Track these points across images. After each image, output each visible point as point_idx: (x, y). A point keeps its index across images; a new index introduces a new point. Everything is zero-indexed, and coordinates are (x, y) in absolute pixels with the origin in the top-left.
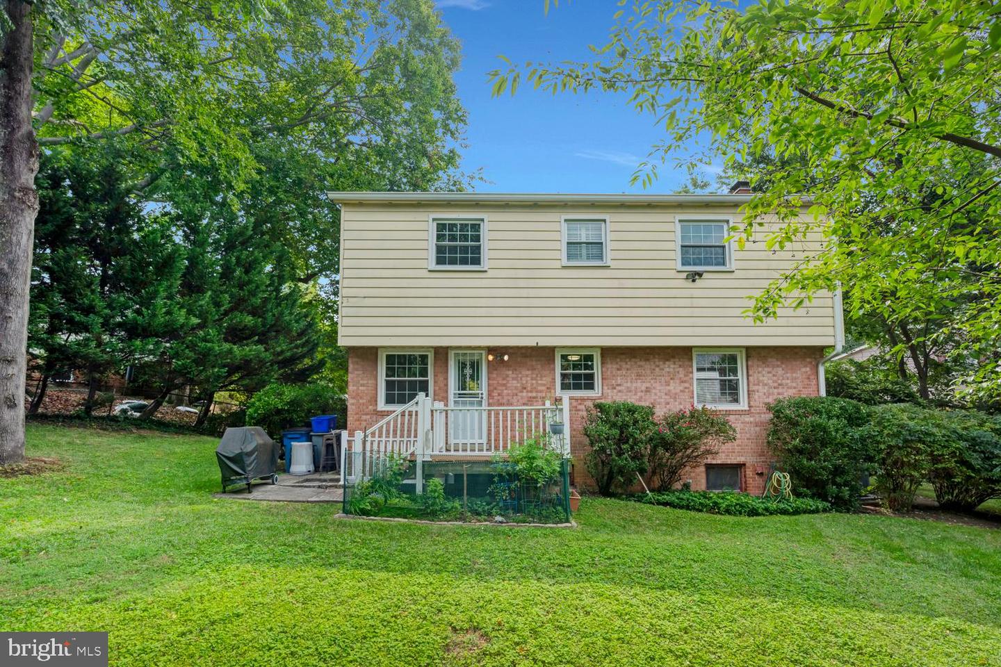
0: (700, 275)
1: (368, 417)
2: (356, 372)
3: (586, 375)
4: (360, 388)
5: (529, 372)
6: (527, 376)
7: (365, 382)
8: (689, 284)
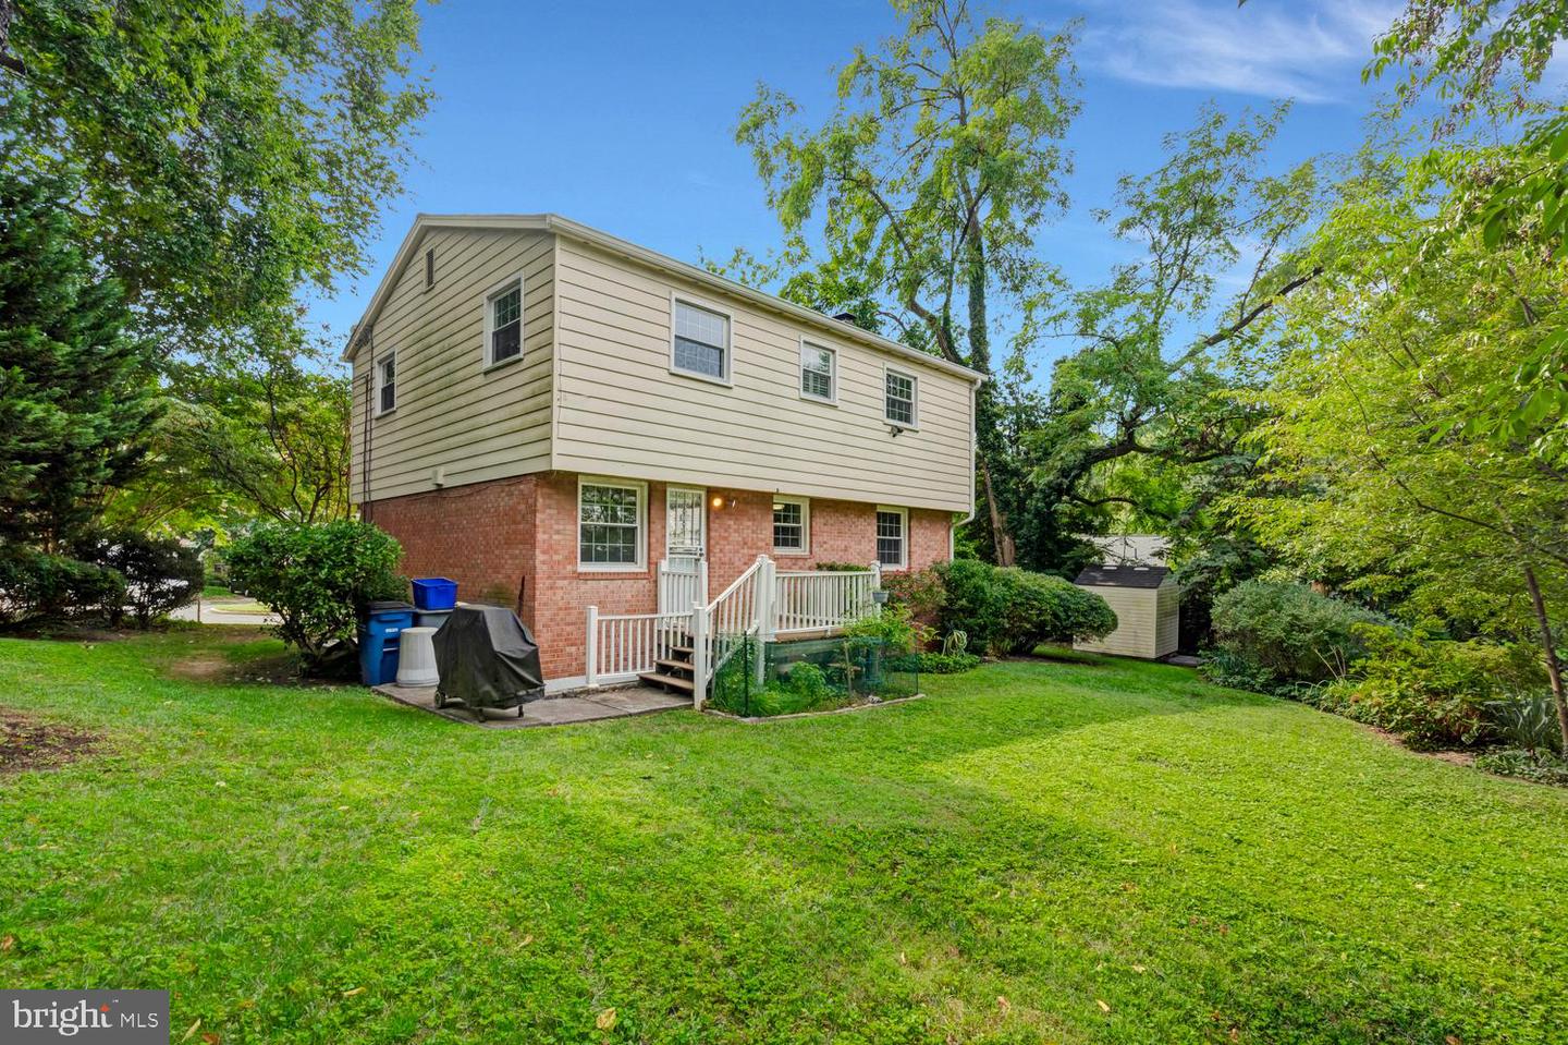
0: (900, 431)
1: (566, 582)
2: (548, 511)
3: (793, 528)
4: (555, 537)
5: (750, 523)
6: (748, 527)
7: (561, 527)
8: (889, 438)
